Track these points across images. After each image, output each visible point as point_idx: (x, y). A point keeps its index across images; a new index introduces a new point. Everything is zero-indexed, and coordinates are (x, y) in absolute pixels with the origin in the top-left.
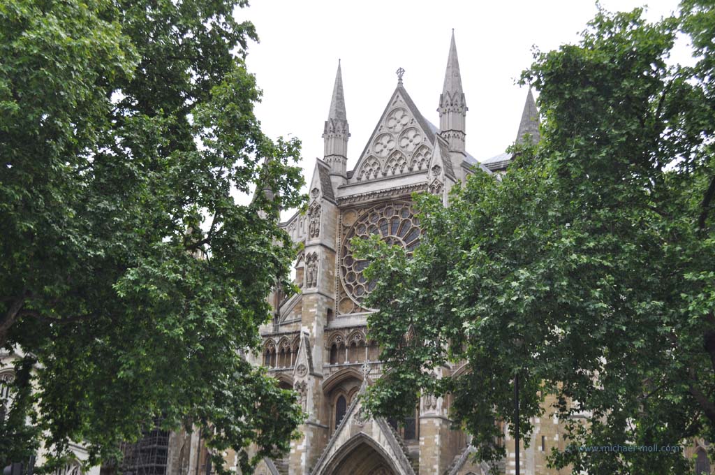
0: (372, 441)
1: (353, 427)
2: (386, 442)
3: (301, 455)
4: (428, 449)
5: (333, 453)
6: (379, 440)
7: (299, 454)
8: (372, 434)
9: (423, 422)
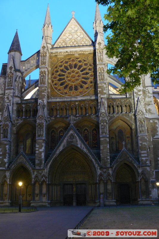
0: (78, 147)
1: (68, 142)
2: (84, 148)
3: (42, 154)
4: (105, 150)
5: (58, 152)
6: (81, 147)
7: (41, 153)
8: (77, 144)
9: (102, 139)
